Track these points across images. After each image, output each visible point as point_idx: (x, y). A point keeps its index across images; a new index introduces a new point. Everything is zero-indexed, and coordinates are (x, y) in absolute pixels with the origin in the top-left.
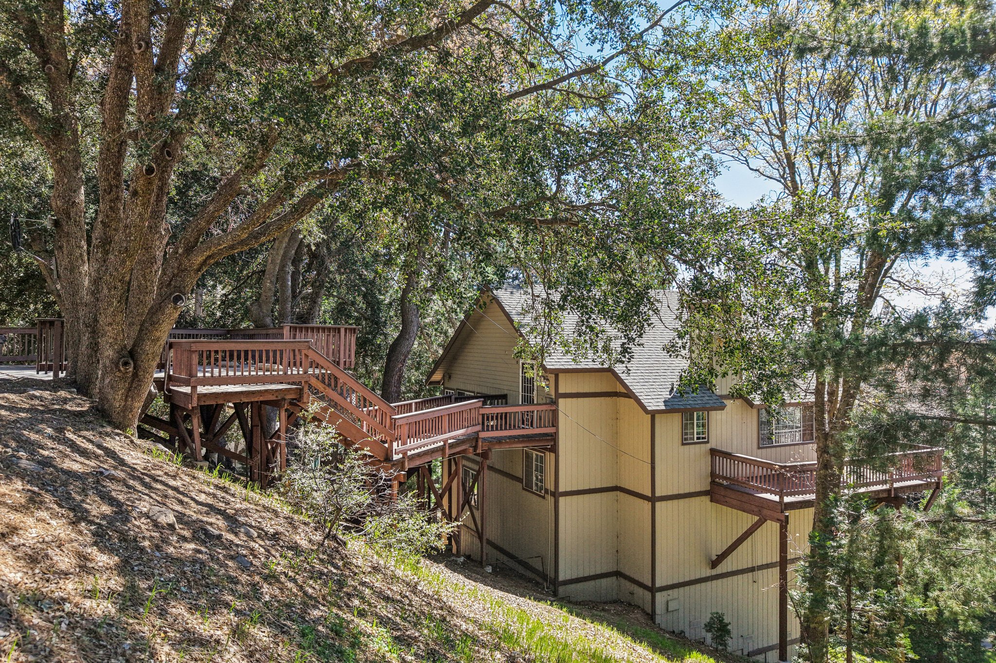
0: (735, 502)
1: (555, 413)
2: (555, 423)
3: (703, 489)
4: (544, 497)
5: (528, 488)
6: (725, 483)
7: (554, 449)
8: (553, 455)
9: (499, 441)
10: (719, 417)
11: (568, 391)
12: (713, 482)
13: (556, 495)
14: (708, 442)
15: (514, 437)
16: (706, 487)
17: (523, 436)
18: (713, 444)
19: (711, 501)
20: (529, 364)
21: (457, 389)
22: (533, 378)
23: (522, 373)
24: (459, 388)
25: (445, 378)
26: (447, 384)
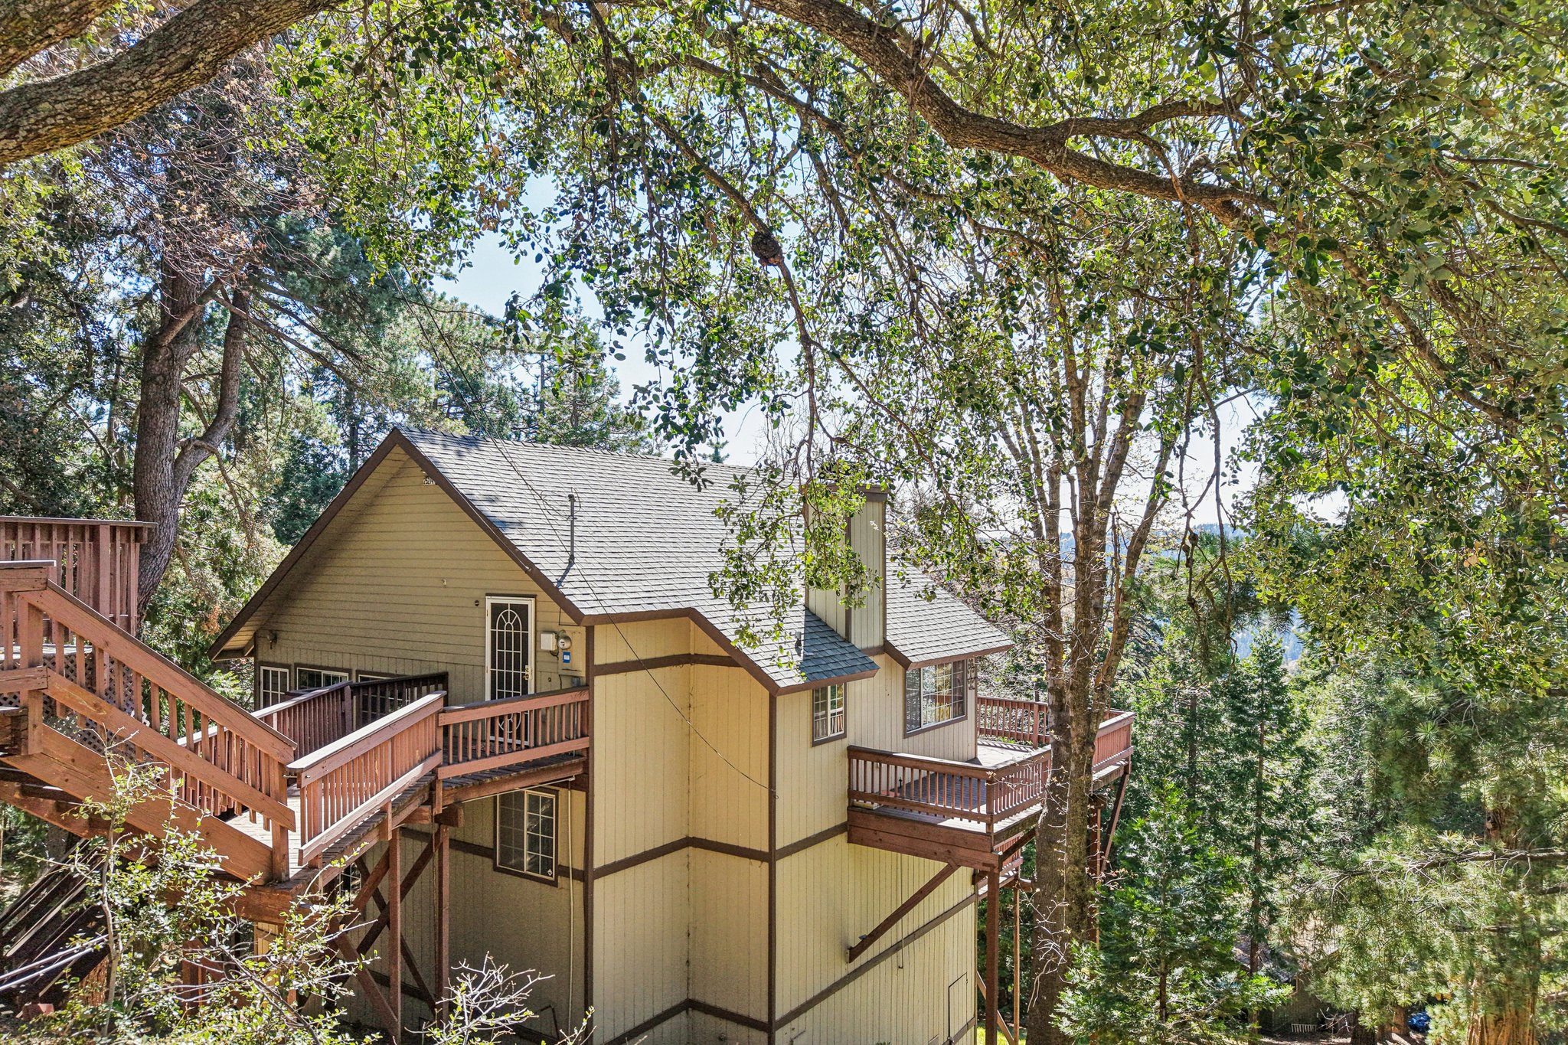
0: (898, 840)
1: (587, 708)
2: (586, 730)
3: (839, 823)
4: (554, 884)
5: (508, 865)
6: (875, 806)
7: (583, 783)
8: (579, 796)
9: (478, 780)
10: (858, 689)
11: (611, 660)
12: (852, 808)
13: (586, 876)
14: (844, 736)
15: (508, 769)
16: (841, 817)
17: (527, 765)
18: (850, 741)
19: (850, 841)
20: (513, 607)
21: (297, 665)
22: (526, 636)
23: (493, 626)
24: (303, 661)
25: (260, 641)
26: (265, 654)
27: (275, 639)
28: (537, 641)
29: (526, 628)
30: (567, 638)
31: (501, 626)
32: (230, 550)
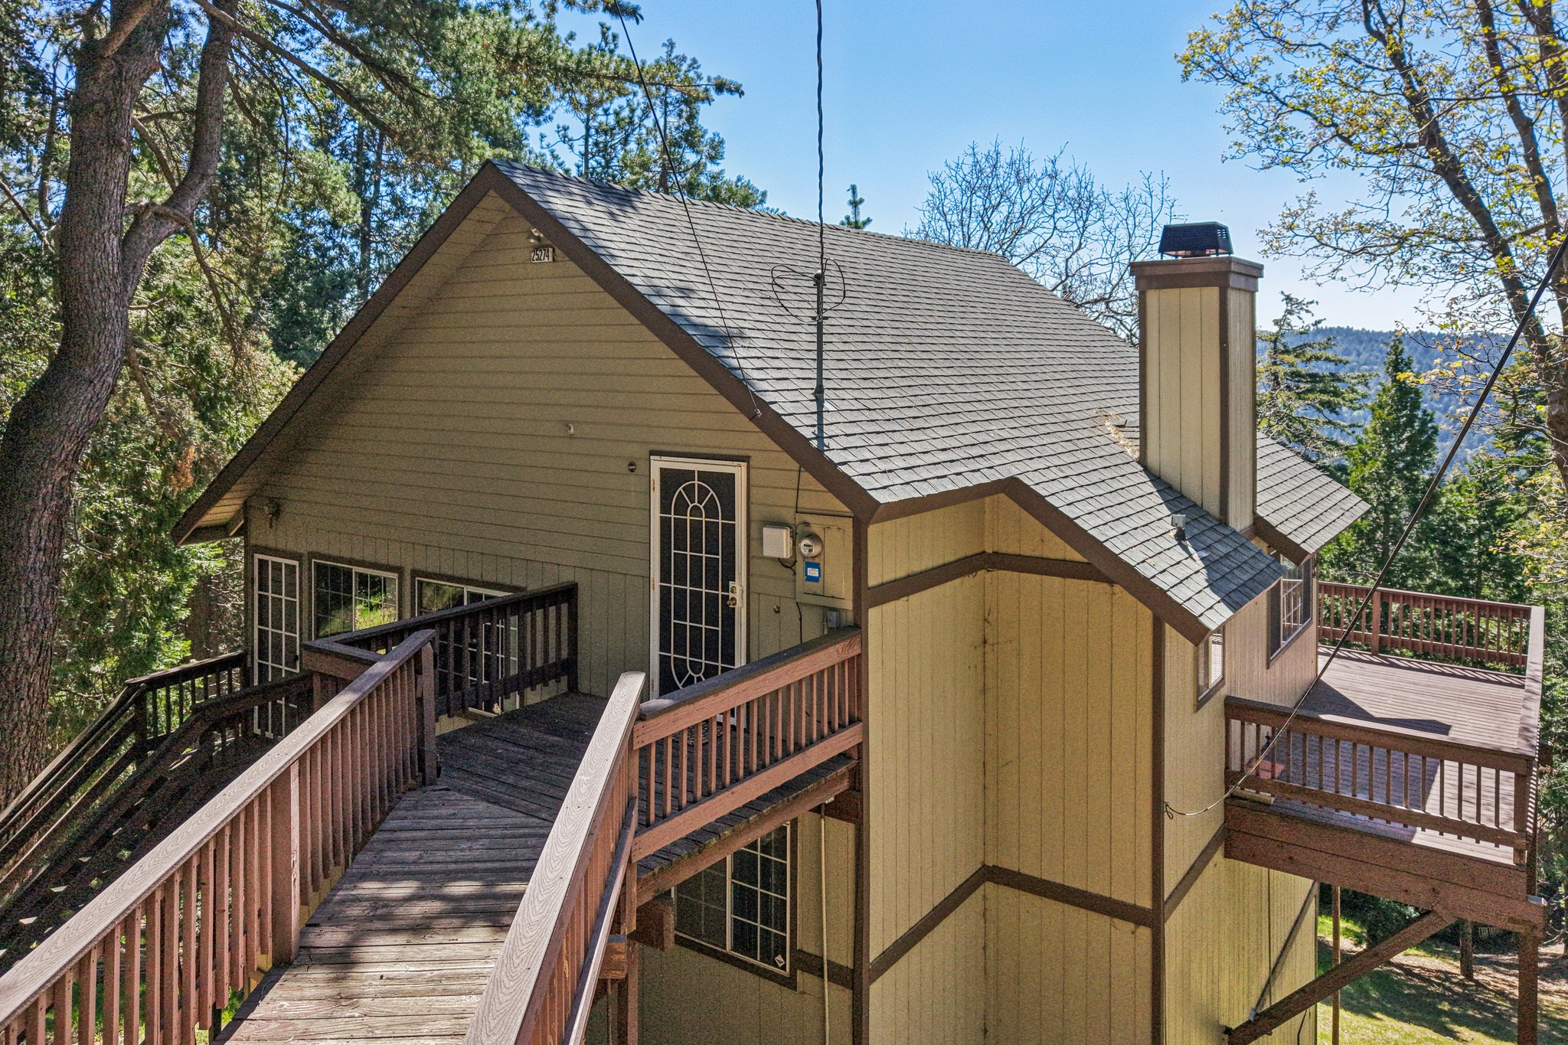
1: (857, 669)
2: (856, 711)
3: (1217, 828)
5: (692, 933)
7: (854, 805)
13: (857, 979)
14: (1223, 681)
16: (1218, 820)
18: (1228, 689)
19: (1228, 855)
20: (703, 476)
21: (313, 555)
22: (730, 531)
23: (665, 508)
24: (323, 550)
25: (255, 515)
26: (262, 535)
27: (277, 513)
28: (754, 541)
29: (730, 514)
30: (813, 536)
31: (681, 508)
32: (207, 369)
